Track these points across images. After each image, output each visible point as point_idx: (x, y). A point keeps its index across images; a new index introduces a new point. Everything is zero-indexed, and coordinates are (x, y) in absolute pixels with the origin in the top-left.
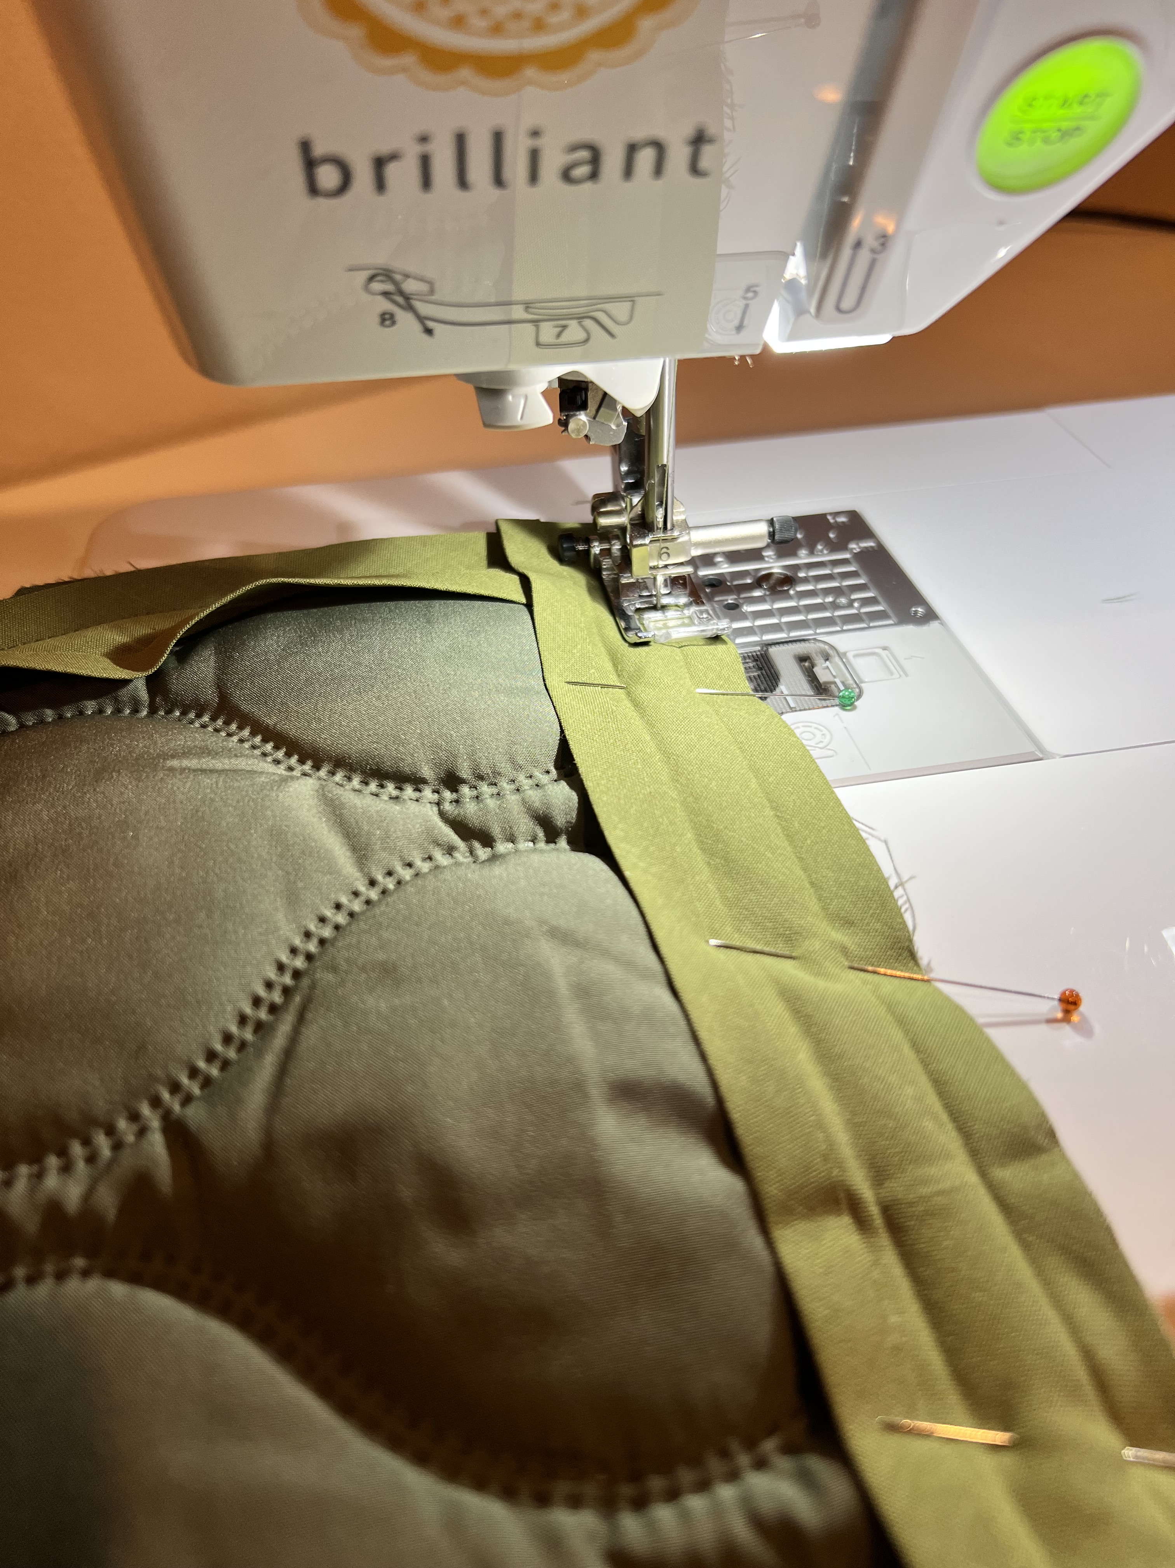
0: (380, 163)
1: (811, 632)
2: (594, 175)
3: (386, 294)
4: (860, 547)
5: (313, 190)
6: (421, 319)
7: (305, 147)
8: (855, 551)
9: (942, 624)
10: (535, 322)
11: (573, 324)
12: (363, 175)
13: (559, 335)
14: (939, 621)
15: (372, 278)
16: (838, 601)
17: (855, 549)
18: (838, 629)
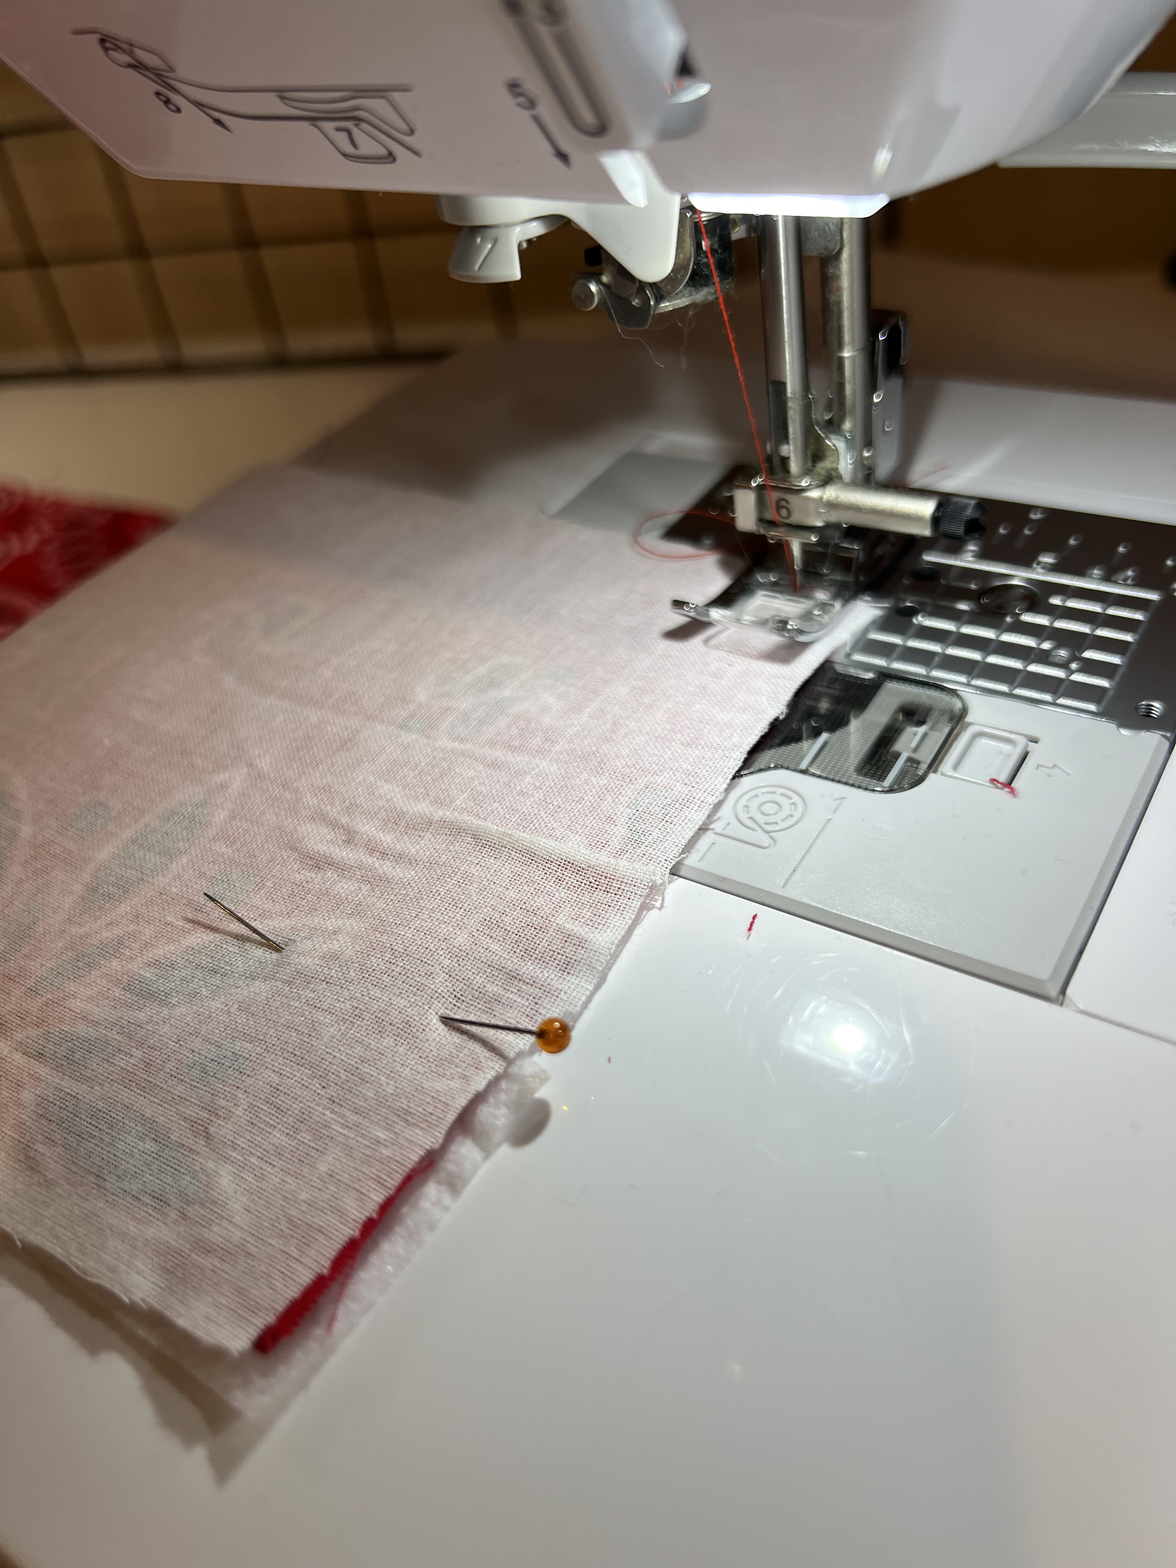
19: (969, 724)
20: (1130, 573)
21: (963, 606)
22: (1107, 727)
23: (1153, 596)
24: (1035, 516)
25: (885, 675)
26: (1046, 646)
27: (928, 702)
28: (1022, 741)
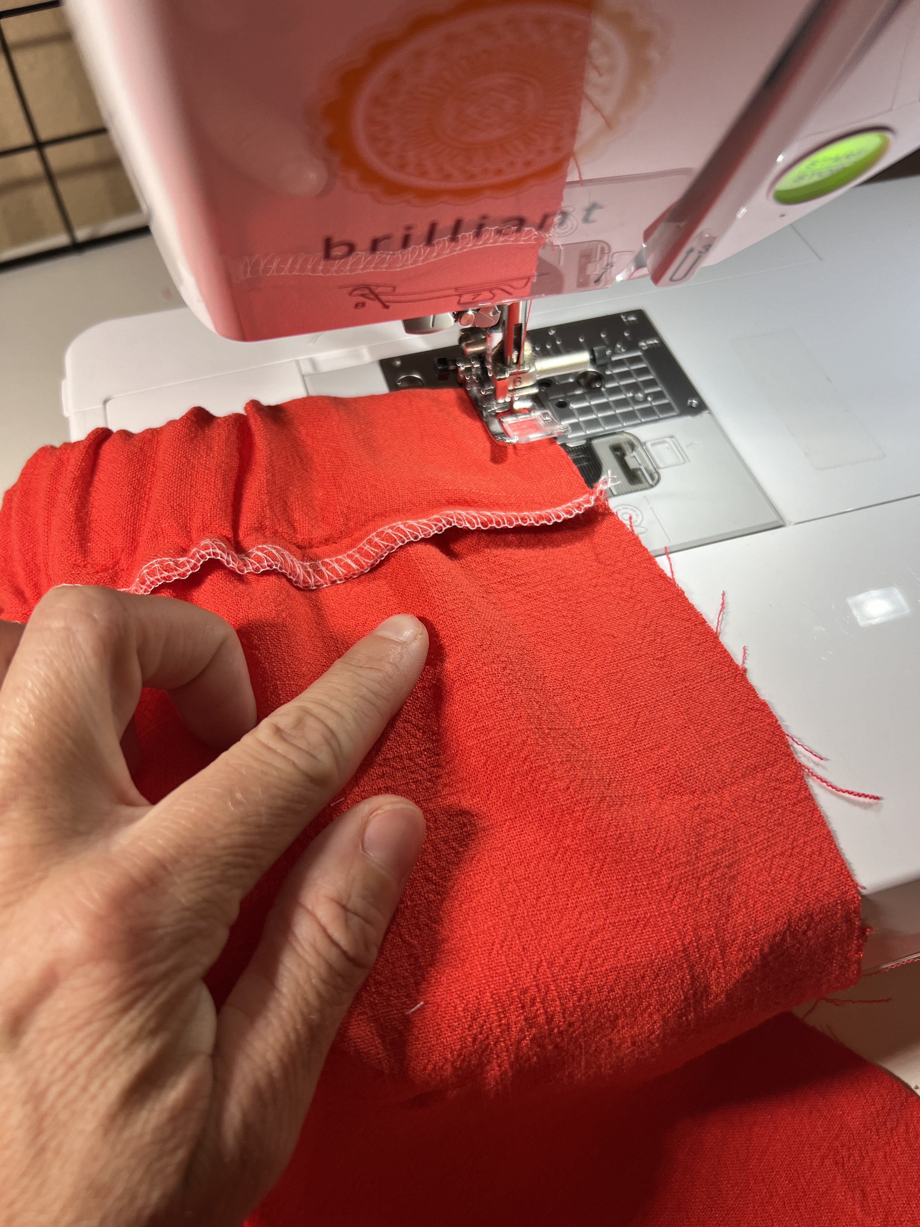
0: (376, 241)
1: (620, 425)
2: (518, 230)
3: (362, 295)
4: (647, 345)
5: (328, 257)
6: (383, 303)
7: (328, 240)
8: (644, 349)
9: (709, 413)
12: (363, 247)
14: (707, 411)
15: (354, 290)
16: (636, 395)
17: (644, 346)
18: (638, 421)
19: (645, 444)
20: (619, 346)
21: (578, 392)
22: (687, 419)
23: (639, 353)
24: (552, 333)
25: (590, 439)
26: (631, 395)
27: (617, 442)
28: (668, 440)
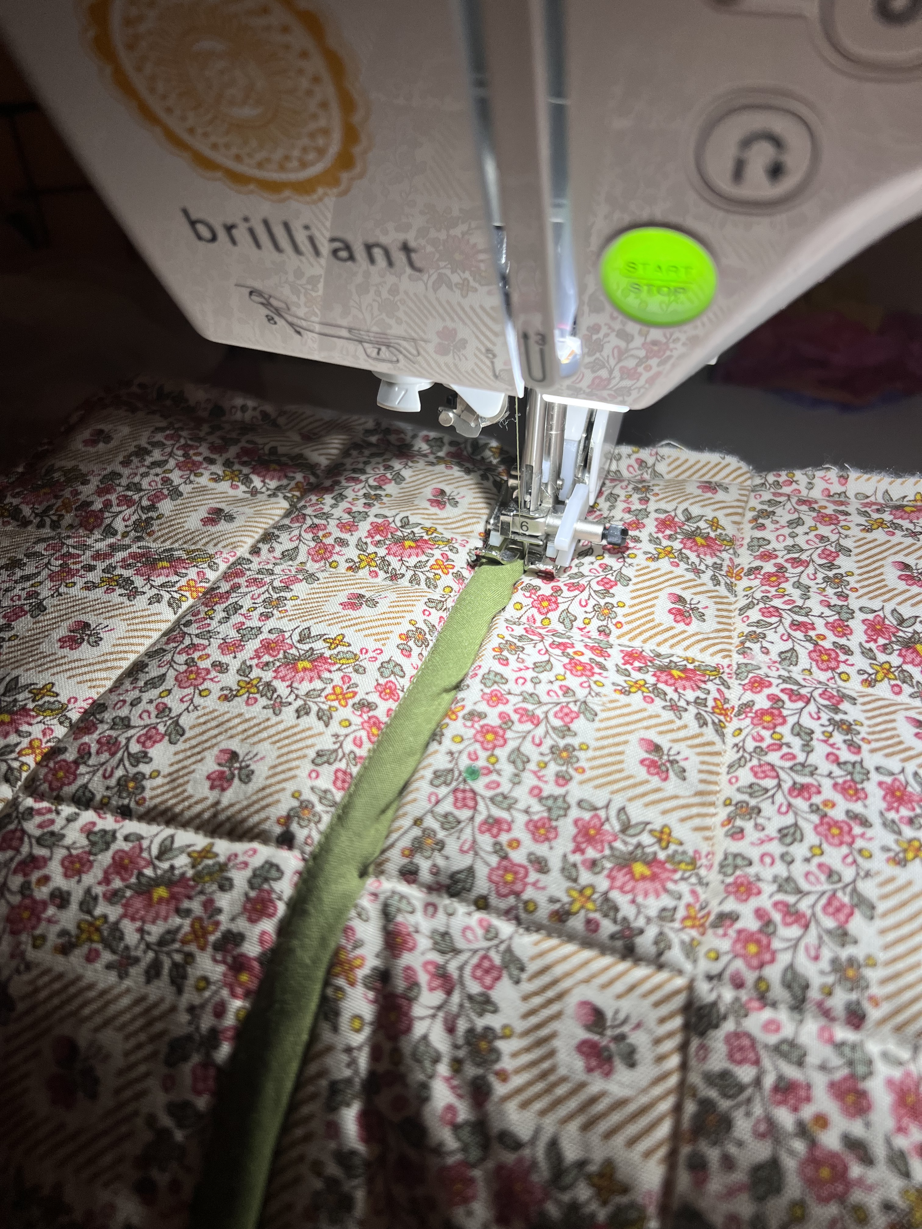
0: (229, 228)
2: (351, 258)
3: (262, 304)
5: (200, 237)
6: (291, 324)
7: (185, 212)
10: (361, 342)
11: (383, 348)
12: (222, 234)
13: (378, 353)
15: (251, 293)
